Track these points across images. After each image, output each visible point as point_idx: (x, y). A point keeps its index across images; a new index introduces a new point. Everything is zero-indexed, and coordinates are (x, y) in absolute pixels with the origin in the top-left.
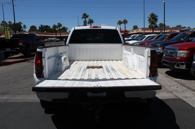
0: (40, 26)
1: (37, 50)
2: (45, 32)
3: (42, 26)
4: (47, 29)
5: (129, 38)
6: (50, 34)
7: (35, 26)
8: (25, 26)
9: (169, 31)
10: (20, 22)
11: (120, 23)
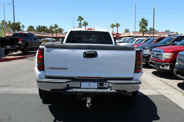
0: (38, 27)
1: (40, 47)
2: (42, 32)
3: (39, 26)
4: (44, 30)
5: (120, 40)
6: (47, 34)
7: (33, 26)
8: (23, 26)
9: (159, 35)
10: (19, 22)
11: (113, 26)
